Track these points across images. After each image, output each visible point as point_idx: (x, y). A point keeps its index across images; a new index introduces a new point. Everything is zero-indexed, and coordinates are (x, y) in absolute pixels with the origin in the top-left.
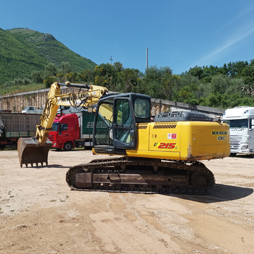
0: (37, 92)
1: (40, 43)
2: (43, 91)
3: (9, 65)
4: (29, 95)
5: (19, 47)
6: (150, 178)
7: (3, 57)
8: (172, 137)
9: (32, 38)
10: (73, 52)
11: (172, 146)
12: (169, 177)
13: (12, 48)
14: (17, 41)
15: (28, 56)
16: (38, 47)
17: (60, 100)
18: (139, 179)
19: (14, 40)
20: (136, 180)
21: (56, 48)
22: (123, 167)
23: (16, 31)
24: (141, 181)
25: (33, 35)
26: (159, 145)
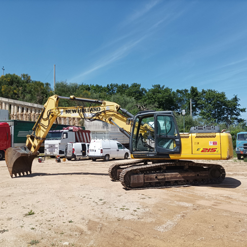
6: (186, 175)
8: (213, 144)
11: (214, 150)
12: (198, 173)
17: (64, 111)
18: (178, 176)
20: (176, 178)
22: (165, 168)
24: (179, 178)
26: (201, 149)
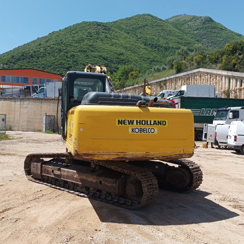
0: (167, 78)
1: (197, 28)
2: (173, 77)
3: (166, 53)
4: (161, 82)
5: (176, 34)
7: (161, 47)
9: (190, 23)
10: (233, 32)
12: (101, 179)
13: (170, 37)
14: (174, 29)
15: (185, 43)
16: (195, 32)
19: (173, 28)
21: (213, 31)
23: (174, 19)
24: (76, 179)
25: (190, 21)
